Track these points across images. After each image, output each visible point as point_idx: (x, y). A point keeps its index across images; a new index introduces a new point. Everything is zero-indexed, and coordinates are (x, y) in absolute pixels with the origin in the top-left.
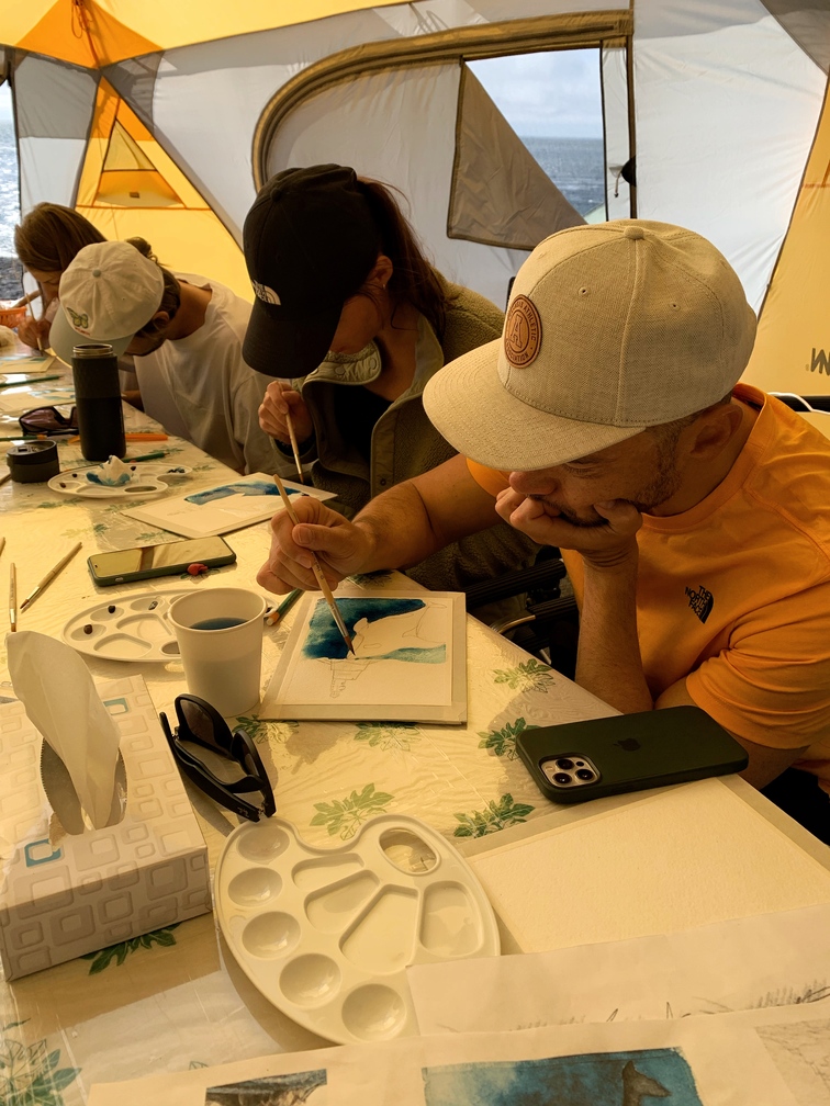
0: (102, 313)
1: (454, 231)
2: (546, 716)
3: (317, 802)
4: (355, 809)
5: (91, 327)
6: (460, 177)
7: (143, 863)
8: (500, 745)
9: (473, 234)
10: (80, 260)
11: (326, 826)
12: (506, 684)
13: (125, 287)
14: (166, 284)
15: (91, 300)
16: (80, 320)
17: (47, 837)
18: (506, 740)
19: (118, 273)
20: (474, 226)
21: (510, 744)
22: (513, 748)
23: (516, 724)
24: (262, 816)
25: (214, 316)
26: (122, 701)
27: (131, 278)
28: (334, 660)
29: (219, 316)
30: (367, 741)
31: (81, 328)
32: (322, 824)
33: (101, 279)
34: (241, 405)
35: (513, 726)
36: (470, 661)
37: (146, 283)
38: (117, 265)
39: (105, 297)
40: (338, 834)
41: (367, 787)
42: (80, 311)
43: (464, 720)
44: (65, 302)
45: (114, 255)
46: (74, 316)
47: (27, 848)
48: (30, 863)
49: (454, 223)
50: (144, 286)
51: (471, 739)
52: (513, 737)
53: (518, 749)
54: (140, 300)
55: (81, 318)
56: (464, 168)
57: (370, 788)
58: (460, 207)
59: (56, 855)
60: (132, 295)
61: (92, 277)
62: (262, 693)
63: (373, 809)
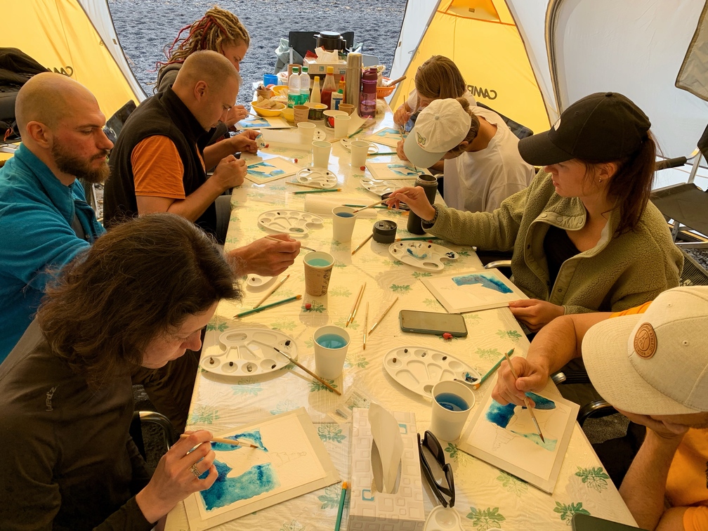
0: (434, 140)
1: (681, 84)
2: (594, 507)
3: (472, 506)
4: (487, 518)
5: (426, 145)
6: (694, 49)
7: (402, 518)
8: (565, 513)
9: (694, 88)
10: (431, 108)
11: (473, 520)
12: (580, 478)
13: (450, 128)
14: (472, 125)
15: (430, 132)
16: (422, 140)
17: (370, 489)
18: (569, 512)
19: (448, 119)
20: (695, 84)
21: (570, 515)
22: (571, 518)
23: (577, 505)
24: (448, 506)
25: (492, 146)
26: (405, 426)
27: (454, 123)
28: (499, 427)
29: (495, 146)
30: (502, 482)
31: (421, 144)
32: (471, 518)
33: (438, 121)
34: (493, 198)
35: (575, 506)
36: (567, 455)
37: (461, 127)
38: (448, 115)
39: (438, 131)
40: (477, 527)
41: (496, 508)
42: (423, 136)
43: (552, 492)
44: (417, 129)
45: (448, 109)
46: (419, 137)
47: (364, 490)
48: (364, 499)
49: (681, 79)
50: (460, 128)
51: (550, 504)
52: (573, 512)
53: (572, 520)
54: (455, 135)
55: (422, 139)
56: (699, 43)
57: (497, 509)
58: (689, 69)
59: (372, 499)
60: (452, 132)
61: (434, 119)
62: (462, 433)
63: (494, 521)
